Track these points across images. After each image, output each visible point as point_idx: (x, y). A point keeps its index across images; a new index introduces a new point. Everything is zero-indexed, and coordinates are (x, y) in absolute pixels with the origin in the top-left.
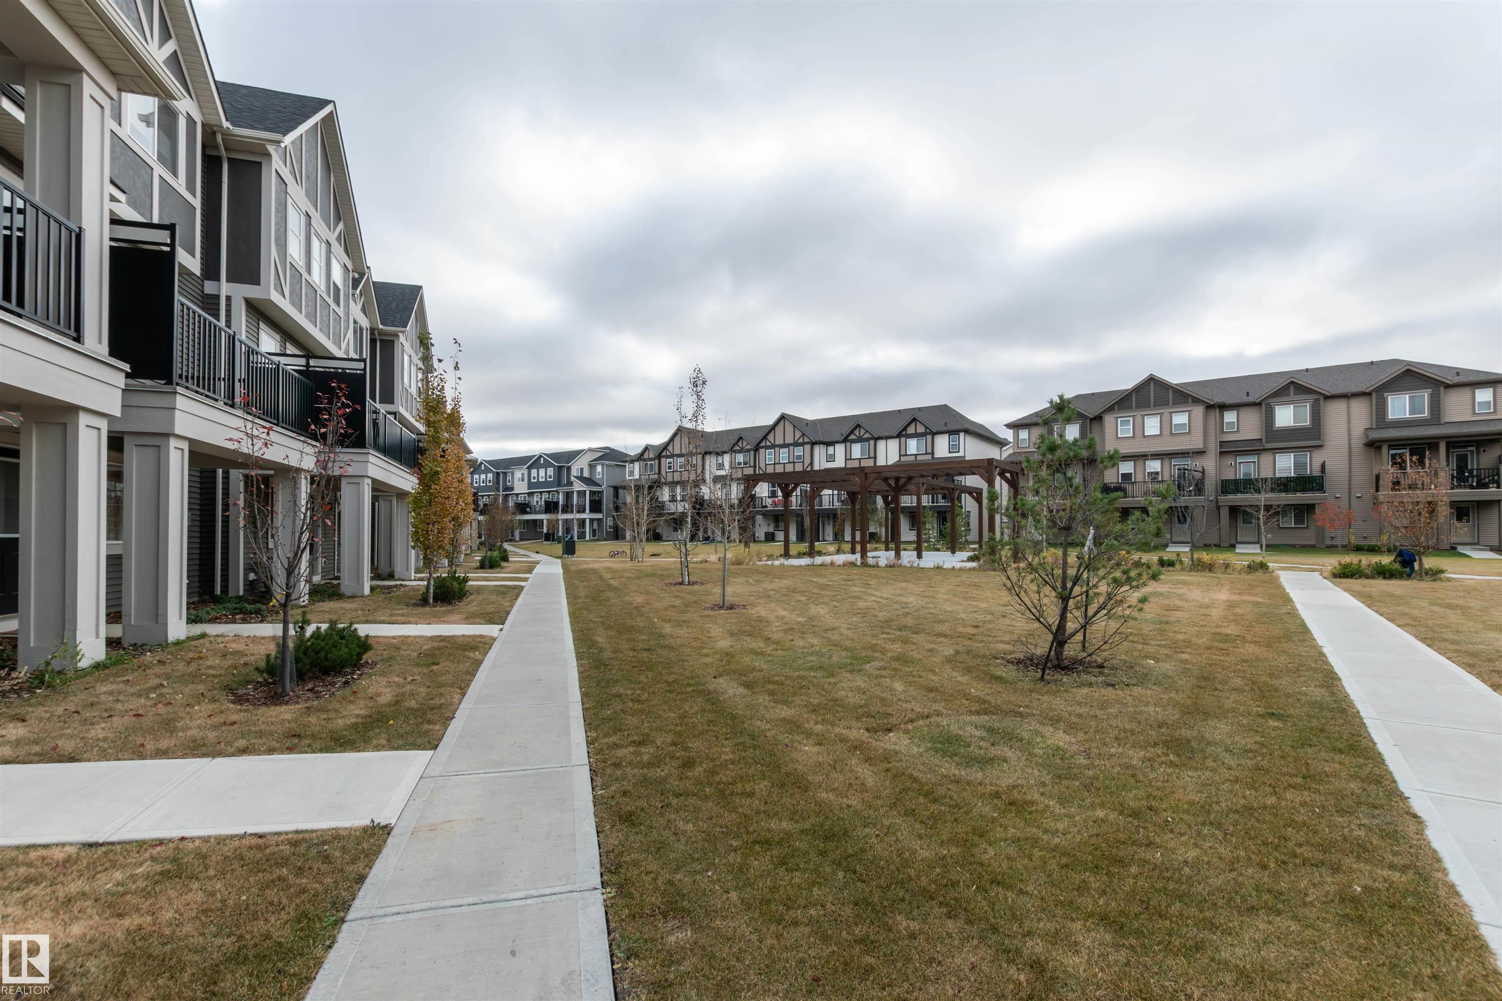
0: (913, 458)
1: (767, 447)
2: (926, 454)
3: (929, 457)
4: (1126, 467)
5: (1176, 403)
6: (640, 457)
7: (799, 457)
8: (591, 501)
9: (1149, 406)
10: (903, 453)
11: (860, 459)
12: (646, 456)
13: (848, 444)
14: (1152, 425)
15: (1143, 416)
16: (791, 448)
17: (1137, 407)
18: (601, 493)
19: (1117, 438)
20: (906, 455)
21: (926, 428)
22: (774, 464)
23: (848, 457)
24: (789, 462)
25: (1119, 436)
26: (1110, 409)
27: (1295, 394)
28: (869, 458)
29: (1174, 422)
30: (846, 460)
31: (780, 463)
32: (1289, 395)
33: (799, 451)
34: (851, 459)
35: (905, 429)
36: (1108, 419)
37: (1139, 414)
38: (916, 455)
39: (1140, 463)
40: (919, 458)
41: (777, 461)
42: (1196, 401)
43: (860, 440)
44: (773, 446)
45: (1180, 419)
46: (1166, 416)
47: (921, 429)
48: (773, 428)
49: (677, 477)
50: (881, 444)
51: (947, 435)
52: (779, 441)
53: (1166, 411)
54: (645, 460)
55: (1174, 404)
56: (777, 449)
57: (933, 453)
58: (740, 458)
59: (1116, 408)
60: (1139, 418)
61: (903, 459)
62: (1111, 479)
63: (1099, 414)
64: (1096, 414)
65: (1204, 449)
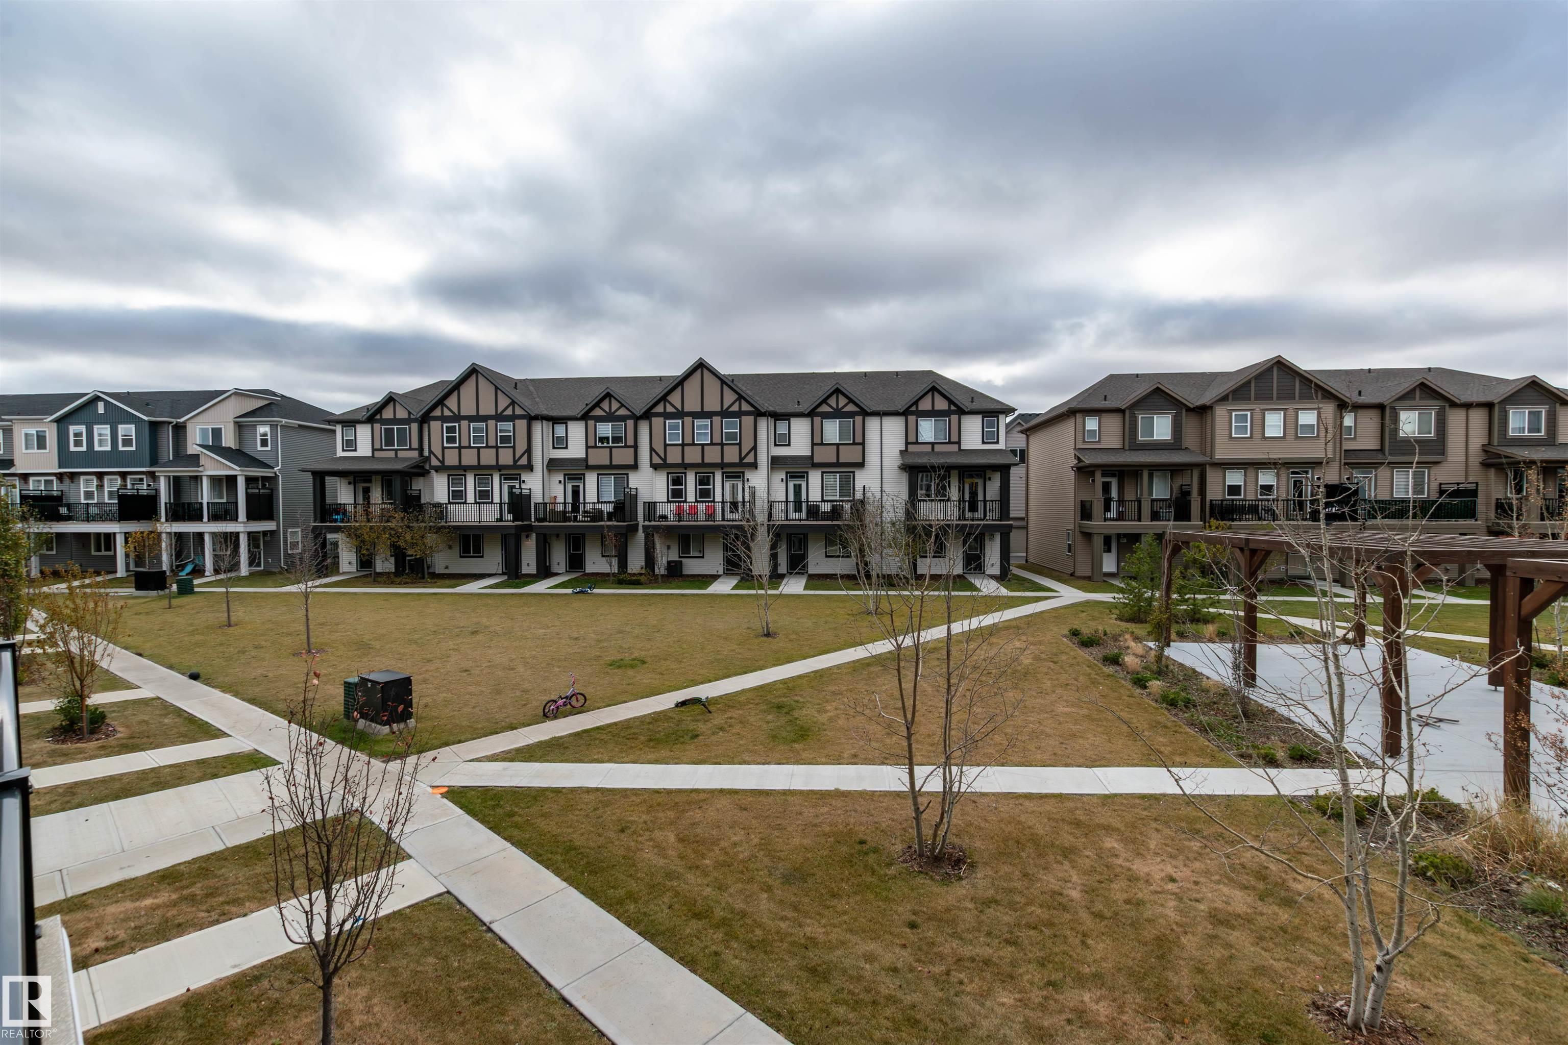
0: (928, 448)
1: (667, 416)
2: (950, 443)
3: (954, 448)
4: (1234, 478)
5: (1304, 397)
6: (372, 415)
7: (732, 436)
8: (249, 497)
9: (1272, 398)
10: (912, 439)
11: (838, 445)
12: (388, 414)
13: (817, 420)
14: (1274, 424)
15: (1263, 411)
16: (716, 419)
17: (1256, 399)
18: (273, 479)
19: (1231, 438)
20: (917, 443)
21: (951, 402)
22: (683, 445)
23: (817, 440)
24: (712, 444)
25: (1234, 435)
26: (1224, 399)
27: (1421, 398)
28: (854, 444)
29: (1300, 423)
30: (813, 444)
31: (693, 444)
32: (1414, 399)
33: (731, 427)
34: (822, 444)
35: (916, 403)
36: (1220, 412)
37: (1257, 407)
38: (933, 444)
39: (1251, 472)
40: (938, 448)
41: (688, 440)
42: (1328, 395)
43: (837, 414)
44: (680, 414)
45: (1308, 418)
46: (1291, 412)
47: (941, 404)
48: (681, 382)
49: (469, 458)
50: (873, 424)
51: (980, 417)
52: (692, 405)
53: (1291, 406)
54: (383, 422)
55: (1301, 398)
56: (688, 420)
57: (959, 443)
58: (606, 429)
59: (1230, 397)
60: (1258, 413)
61: (911, 448)
62: (1215, 492)
63: (1208, 404)
64: (1199, 403)
65: (1333, 459)
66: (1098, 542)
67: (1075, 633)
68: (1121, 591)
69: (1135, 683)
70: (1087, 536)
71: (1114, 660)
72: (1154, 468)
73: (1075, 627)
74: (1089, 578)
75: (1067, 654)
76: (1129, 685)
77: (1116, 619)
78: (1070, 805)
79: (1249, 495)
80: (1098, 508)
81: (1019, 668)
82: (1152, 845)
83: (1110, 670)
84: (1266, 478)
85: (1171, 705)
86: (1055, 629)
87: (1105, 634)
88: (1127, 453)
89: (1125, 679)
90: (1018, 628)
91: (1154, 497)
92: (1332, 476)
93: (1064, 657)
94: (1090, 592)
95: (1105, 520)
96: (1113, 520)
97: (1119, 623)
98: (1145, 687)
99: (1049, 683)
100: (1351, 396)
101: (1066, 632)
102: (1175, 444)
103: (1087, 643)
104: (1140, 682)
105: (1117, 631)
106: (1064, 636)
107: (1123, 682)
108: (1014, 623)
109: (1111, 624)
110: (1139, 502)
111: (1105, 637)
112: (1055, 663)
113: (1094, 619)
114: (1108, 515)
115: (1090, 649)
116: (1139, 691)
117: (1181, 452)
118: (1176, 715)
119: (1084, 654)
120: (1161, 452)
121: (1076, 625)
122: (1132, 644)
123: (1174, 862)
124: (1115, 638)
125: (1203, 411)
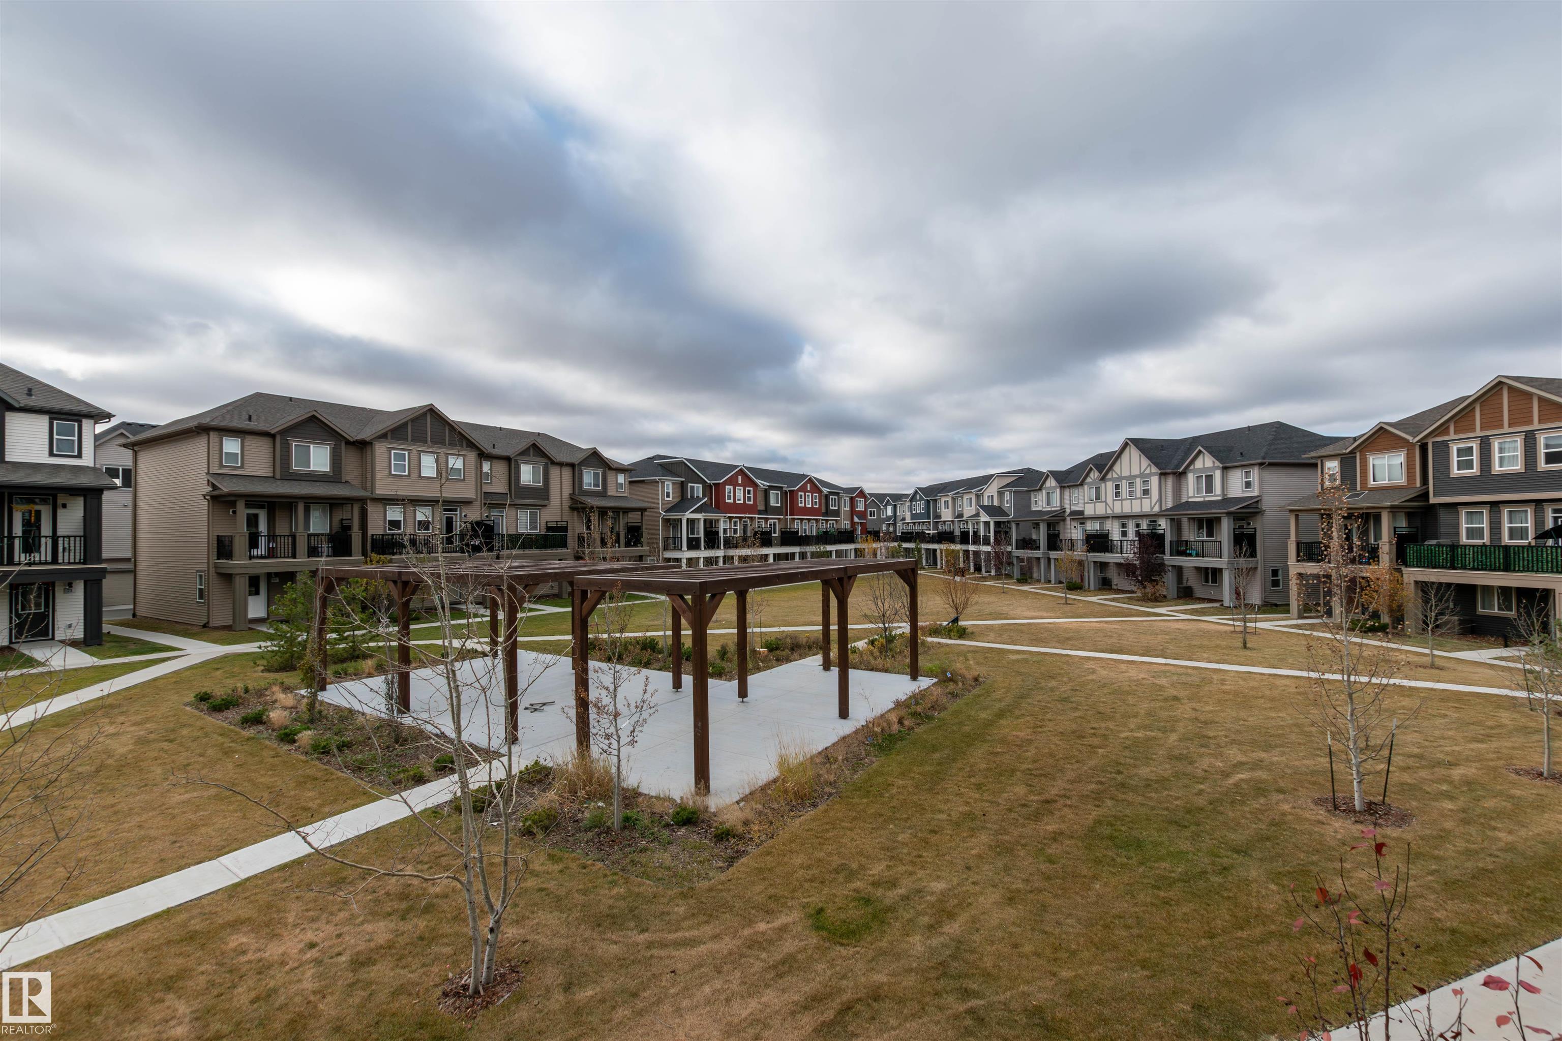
4: (394, 514)
5: (452, 444)
9: (426, 442)
14: (428, 466)
15: (419, 452)
17: (412, 440)
19: (391, 474)
25: (393, 472)
26: (383, 436)
27: (534, 456)
29: (449, 466)
32: (529, 455)
36: (380, 449)
37: (415, 448)
39: (410, 508)
42: (471, 445)
45: (456, 463)
46: (442, 456)
51: (45, 419)
53: (442, 451)
55: (449, 444)
59: (389, 436)
60: (415, 454)
62: (376, 527)
63: (368, 439)
64: (359, 437)
65: (476, 499)
66: (241, 584)
67: (204, 698)
68: (269, 637)
69: (282, 740)
70: (227, 578)
71: (257, 720)
72: (310, 501)
73: (204, 690)
74: (229, 628)
75: (190, 725)
76: (274, 744)
77: (262, 671)
78: (183, 916)
79: (407, 530)
80: (240, 544)
81: (110, 761)
82: (291, 919)
83: (250, 732)
84: (422, 514)
85: (323, 753)
86: (175, 697)
87: (247, 691)
88: (279, 482)
89: (269, 739)
90: (111, 706)
91: (311, 531)
92: (474, 514)
93: (185, 732)
94: (230, 644)
95: (251, 558)
96: (262, 557)
97: (266, 675)
98: (294, 741)
99: (159, 771)
100: (487, 448)
101: (190, 697)
102: (335, 476)
103: (220, 707)
104: (288, 737)
105: (263, 684)
106: (186, 704)
107: (267, 742)
108: (110, 701)
109: (257, 678)
110: (294, 537)
111: (247, 696)
112: (171, 741)
113: (233, 675)
114: (255, 552)
115: (225, 714)
116: (286, 747)
117: (340, 485)
118: (329, 762)
119: (215, 721)
120: (318, 484)
121: (207, 686)
122: (281, 696)
123: (315, 926)
124: (260, 693)
125: (363, 446)
